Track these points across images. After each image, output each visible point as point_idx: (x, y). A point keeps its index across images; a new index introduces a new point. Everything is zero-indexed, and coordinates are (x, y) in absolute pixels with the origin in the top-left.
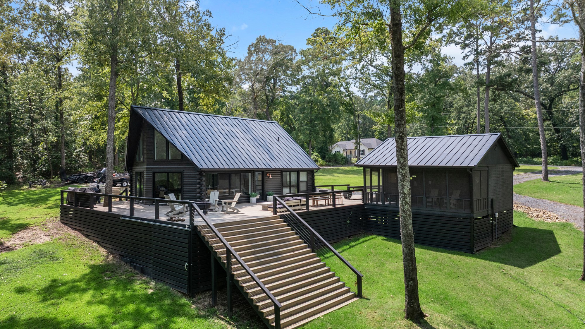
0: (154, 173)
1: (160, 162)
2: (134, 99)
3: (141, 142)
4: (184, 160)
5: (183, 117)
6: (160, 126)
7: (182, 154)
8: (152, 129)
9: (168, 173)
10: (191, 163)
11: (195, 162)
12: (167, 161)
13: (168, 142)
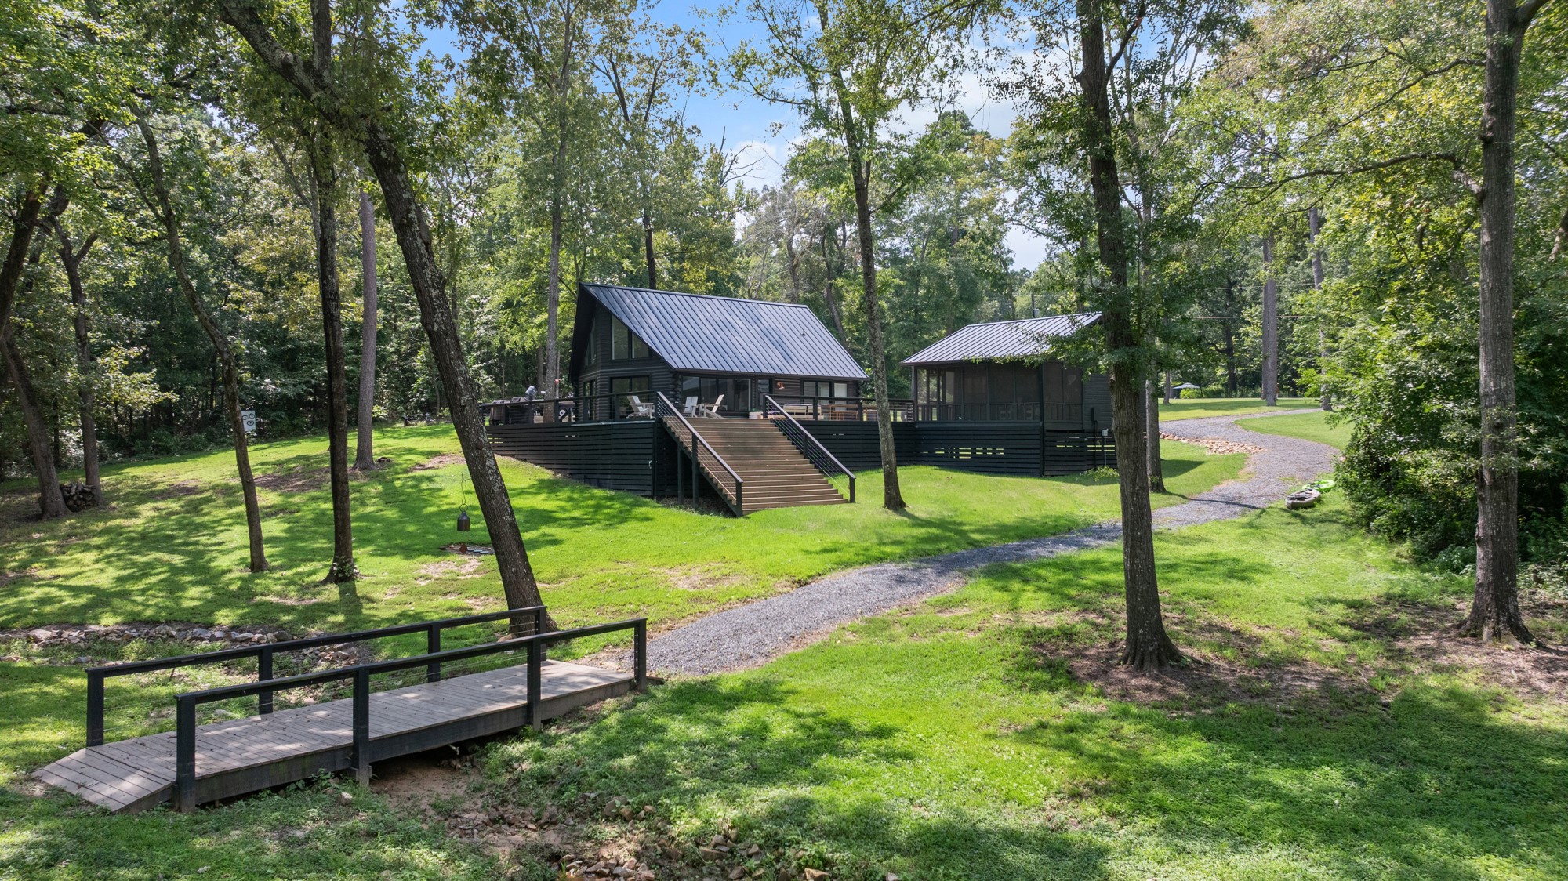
0: (611, 379)
1: (620, 363)
2: (580, 273)
3: (592, 336)
4: (653, 357)
5: (653, 298)
6: (619, 309)
7: (651, 350)
8: (609, 315)
9: (630, 378)
10: (661, 361)
11: (667, 357)
12: (629, 361)
13: (630, 332)
